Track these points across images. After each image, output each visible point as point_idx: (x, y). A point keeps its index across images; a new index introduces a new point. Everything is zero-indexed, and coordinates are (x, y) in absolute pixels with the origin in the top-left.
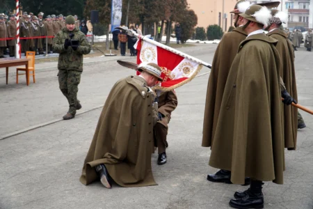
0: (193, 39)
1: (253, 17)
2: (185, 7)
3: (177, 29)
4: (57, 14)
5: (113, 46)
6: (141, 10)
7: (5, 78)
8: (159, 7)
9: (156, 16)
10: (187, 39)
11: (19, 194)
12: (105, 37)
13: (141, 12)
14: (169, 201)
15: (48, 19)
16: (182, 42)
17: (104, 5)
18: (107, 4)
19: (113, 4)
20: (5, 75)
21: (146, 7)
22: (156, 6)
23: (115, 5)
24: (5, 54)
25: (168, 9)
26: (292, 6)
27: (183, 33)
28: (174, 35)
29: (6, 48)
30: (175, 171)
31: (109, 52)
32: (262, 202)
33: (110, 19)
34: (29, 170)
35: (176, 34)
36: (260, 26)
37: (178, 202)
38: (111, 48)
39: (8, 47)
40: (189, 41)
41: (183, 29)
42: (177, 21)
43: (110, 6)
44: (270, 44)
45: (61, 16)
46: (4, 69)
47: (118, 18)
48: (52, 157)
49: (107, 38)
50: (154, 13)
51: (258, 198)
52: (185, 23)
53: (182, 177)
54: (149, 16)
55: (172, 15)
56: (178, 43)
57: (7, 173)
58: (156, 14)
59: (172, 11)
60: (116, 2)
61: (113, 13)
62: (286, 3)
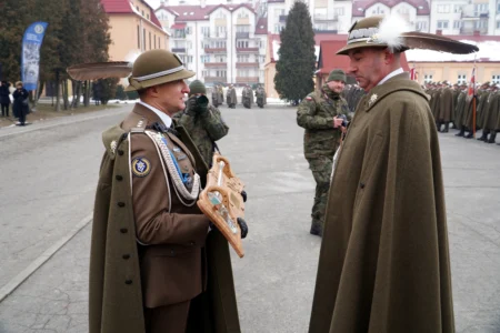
13: (55, 66)
19: (24, 55)
21: (61, 60)
23: (27, 57)
26: (209, 60)
43: (19, 59)
56: (97, 104)
60: (29, 51)
61: (24, 66)
62: (202, 57)
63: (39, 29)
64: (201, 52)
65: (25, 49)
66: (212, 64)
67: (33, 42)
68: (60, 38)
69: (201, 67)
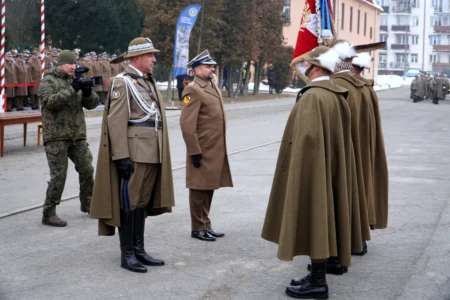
0: (293, 88)
1: (317, 61)
2: (281, 42)
3: (270, 73)
4: (98, 52)
5: (176, 96)
6: (218, 47)
7: (22, 139)
8: (243, 42)
9: (240, 56)
10: (284, 87)
11: (23, 278)
12: (166, 83)
13: (217, 50)
14: (207, 289)
15: (86, 58)
16: (278, 91)
17: (165, 39)
18: (169, 38)
19: (178, 39)
20: (23, 135)
21: (225, 42)
22: (238, 41)
23: (180, 40)
24: (25, 106)
25: (256, 46)
26: (439, 41)
27: (278, 78)
28: (266, 81)
29: (25, 97)
30: (226, 255)
31: (170, 105)
32: (326, 291)
33: (172, 59)
34: (39, 251)
35: (269, 79)
36: (326, 71)
37: (218, 290)
38: (173, 99)
39: (29, 95)
40: (288, 90)
41: (278, 74)
42: (269, 62)
43: (173, 41)
44: (337, 94)
45: (105, 55)
46: (21, 126)
47: (184, 57)
48: (71, 237)
49: (169, 86)
50: (235, 51)
51: (321, 286)
52: (281, 66)
53: (232, 263)
54: (229, 55)
55: (262, 54)
56: (271, 92)
57: (12, 254)
58: (239, 52)
59: (261, 48)
60: (182, 35)
61: (177, 50)
62: (430, 37)
63: (193, 12)
64: (430, 31)
65: (178, 32)
66: (444, 47)
67: (186, 25)
68: (224, 19)
69: (429, 50)
